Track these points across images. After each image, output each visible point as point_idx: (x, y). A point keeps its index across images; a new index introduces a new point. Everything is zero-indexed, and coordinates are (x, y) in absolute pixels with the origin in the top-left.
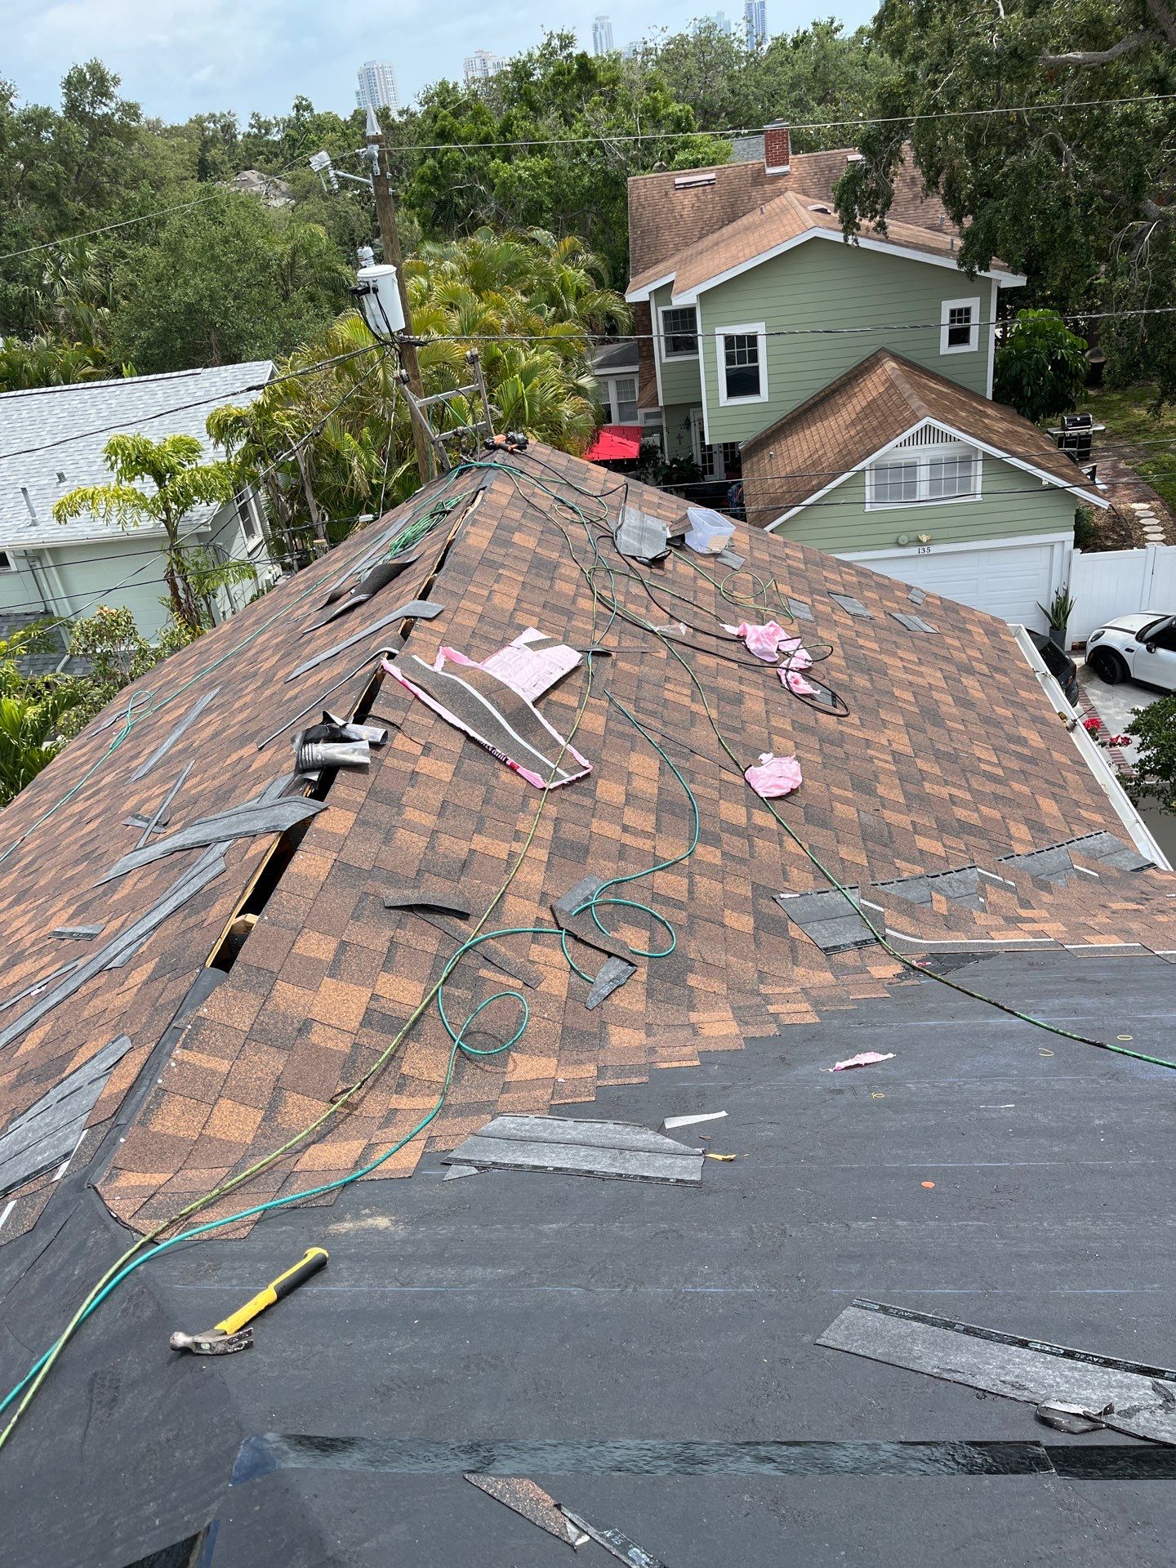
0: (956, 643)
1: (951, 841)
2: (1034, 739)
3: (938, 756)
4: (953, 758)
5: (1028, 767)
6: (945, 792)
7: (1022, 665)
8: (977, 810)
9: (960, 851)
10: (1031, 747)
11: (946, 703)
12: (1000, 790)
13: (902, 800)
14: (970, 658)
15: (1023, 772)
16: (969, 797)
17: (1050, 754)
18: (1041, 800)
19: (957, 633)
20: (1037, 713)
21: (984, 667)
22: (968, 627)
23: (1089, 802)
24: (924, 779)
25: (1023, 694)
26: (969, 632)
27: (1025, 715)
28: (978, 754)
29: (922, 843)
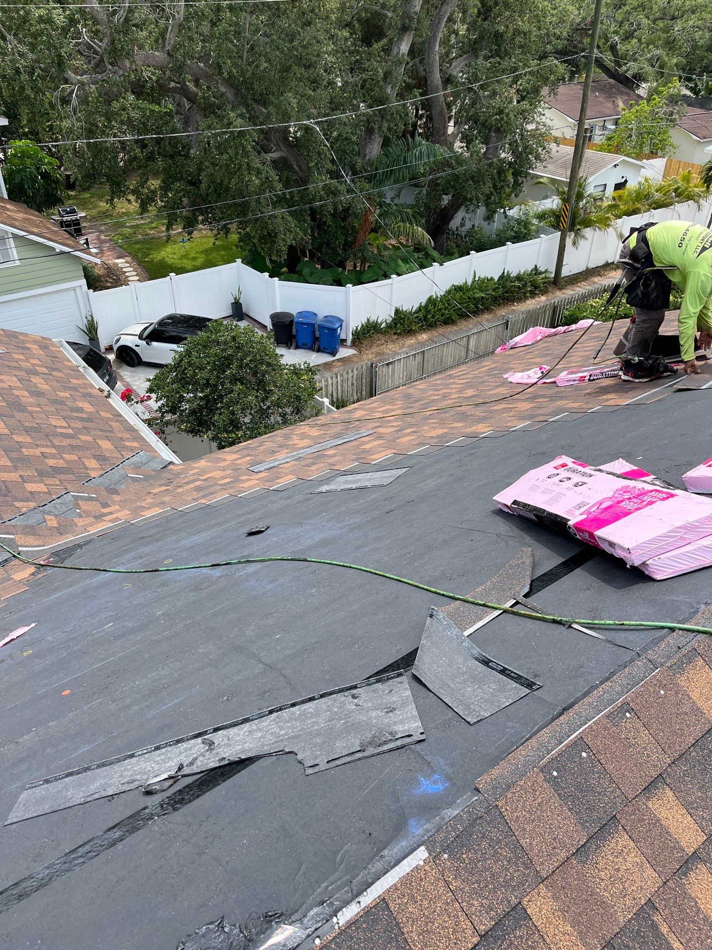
0: (22, 357)
1: (50, 481)
2: (87, 406)
3: (27, 431)
4: (38, 429)
5: (88, 424)
6: (37, 452)
7: (69, 364)
8: (62, 458)
9: (57, 485)
10: (86, 412)
11: (24, 396)
12: (73, 442)
13: (9, 464)
14: (33, 365)
15: (85, 428)
16: (54, 451)
17: (99, 414)
18: (100, 442)
19: (21, 351)
20: (85, 391)
21: (44, 369)
22: (27, 345)
23: (128, 437)
24: (21, 447)
25: (74, 381)
26: (28, 348)
27: (78, 394)
28: (54, 424)
29: (30, 487)
